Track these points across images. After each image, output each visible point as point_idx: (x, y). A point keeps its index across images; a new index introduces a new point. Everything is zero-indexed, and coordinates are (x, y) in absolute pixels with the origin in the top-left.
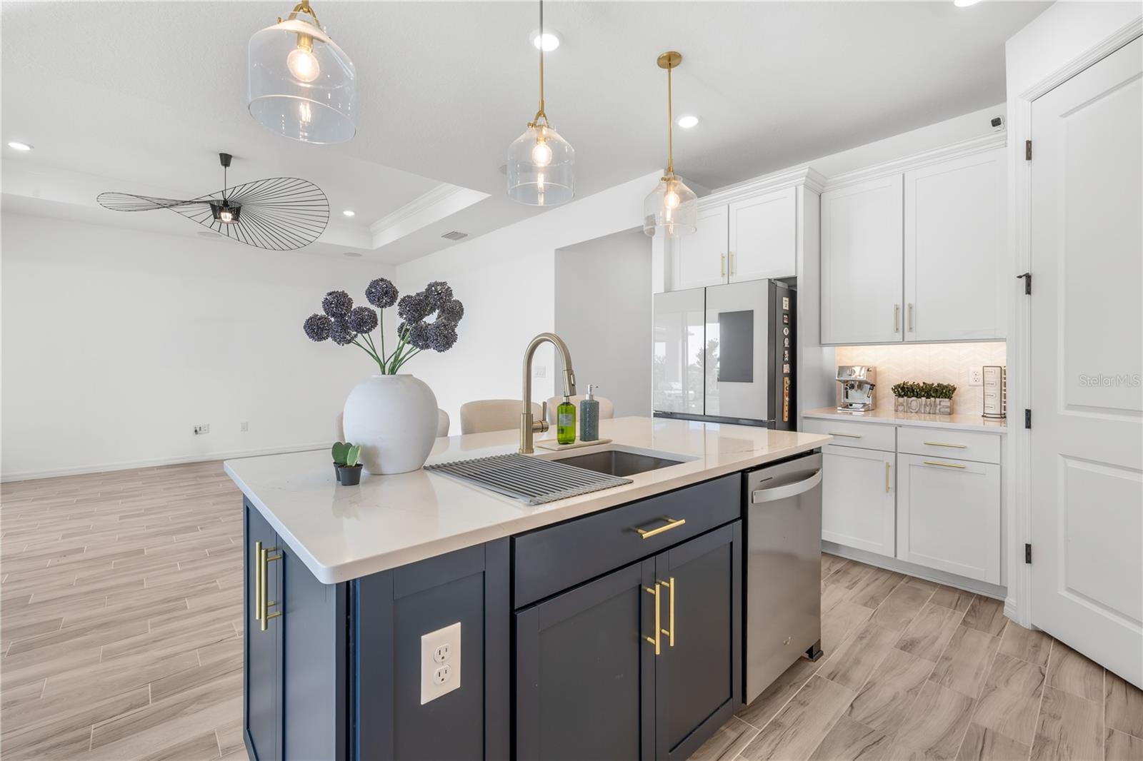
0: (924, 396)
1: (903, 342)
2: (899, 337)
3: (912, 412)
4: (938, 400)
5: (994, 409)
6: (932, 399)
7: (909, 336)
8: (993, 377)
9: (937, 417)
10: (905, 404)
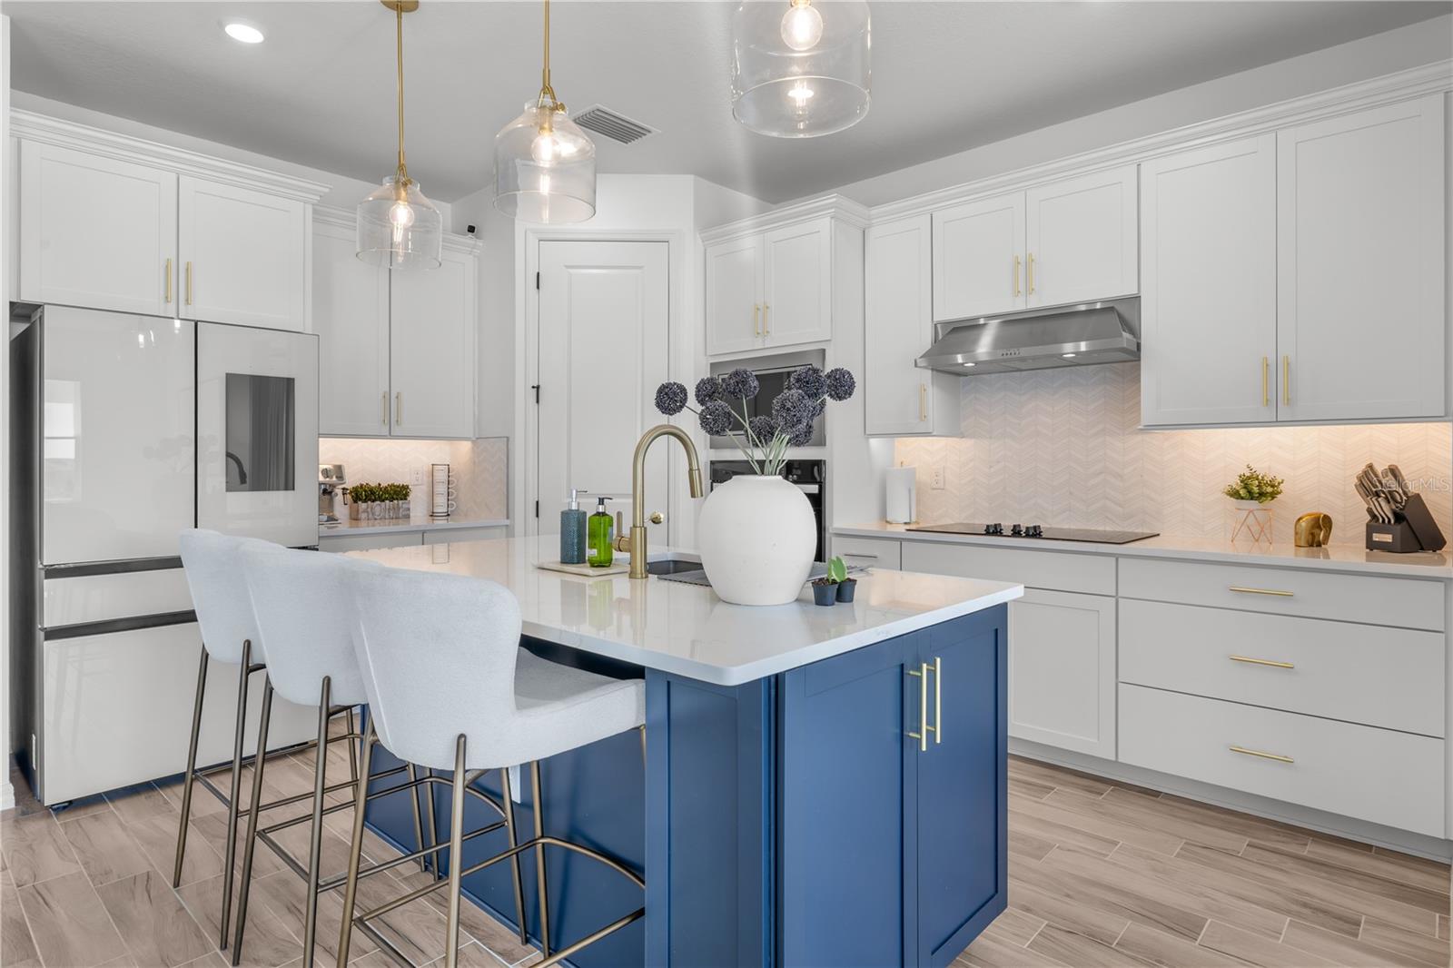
0: (387, 499)
1: (390, 436)
2: (385, 431)
3: (376, 519)
4: (401, 502)
5: (441, 509)
6: (396, 502)
7: (396, 430)
8: (441, 476)
9: (400, 521)
10: (369, 510)
